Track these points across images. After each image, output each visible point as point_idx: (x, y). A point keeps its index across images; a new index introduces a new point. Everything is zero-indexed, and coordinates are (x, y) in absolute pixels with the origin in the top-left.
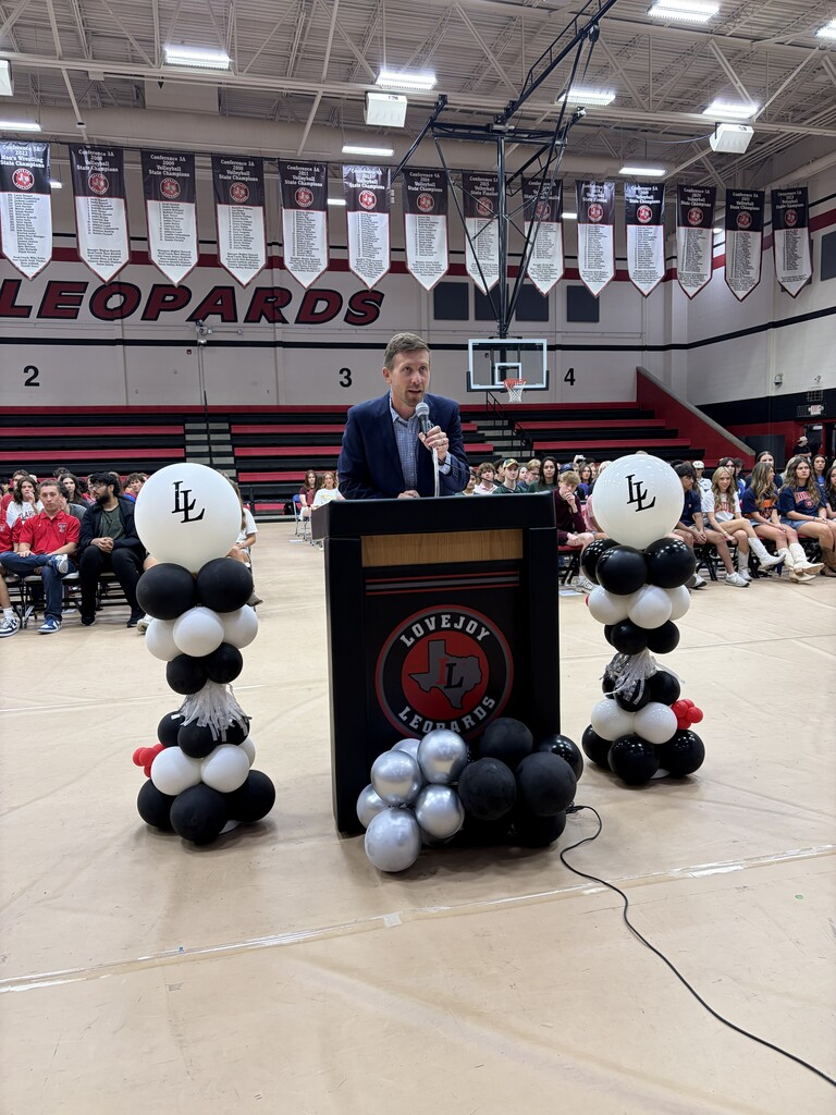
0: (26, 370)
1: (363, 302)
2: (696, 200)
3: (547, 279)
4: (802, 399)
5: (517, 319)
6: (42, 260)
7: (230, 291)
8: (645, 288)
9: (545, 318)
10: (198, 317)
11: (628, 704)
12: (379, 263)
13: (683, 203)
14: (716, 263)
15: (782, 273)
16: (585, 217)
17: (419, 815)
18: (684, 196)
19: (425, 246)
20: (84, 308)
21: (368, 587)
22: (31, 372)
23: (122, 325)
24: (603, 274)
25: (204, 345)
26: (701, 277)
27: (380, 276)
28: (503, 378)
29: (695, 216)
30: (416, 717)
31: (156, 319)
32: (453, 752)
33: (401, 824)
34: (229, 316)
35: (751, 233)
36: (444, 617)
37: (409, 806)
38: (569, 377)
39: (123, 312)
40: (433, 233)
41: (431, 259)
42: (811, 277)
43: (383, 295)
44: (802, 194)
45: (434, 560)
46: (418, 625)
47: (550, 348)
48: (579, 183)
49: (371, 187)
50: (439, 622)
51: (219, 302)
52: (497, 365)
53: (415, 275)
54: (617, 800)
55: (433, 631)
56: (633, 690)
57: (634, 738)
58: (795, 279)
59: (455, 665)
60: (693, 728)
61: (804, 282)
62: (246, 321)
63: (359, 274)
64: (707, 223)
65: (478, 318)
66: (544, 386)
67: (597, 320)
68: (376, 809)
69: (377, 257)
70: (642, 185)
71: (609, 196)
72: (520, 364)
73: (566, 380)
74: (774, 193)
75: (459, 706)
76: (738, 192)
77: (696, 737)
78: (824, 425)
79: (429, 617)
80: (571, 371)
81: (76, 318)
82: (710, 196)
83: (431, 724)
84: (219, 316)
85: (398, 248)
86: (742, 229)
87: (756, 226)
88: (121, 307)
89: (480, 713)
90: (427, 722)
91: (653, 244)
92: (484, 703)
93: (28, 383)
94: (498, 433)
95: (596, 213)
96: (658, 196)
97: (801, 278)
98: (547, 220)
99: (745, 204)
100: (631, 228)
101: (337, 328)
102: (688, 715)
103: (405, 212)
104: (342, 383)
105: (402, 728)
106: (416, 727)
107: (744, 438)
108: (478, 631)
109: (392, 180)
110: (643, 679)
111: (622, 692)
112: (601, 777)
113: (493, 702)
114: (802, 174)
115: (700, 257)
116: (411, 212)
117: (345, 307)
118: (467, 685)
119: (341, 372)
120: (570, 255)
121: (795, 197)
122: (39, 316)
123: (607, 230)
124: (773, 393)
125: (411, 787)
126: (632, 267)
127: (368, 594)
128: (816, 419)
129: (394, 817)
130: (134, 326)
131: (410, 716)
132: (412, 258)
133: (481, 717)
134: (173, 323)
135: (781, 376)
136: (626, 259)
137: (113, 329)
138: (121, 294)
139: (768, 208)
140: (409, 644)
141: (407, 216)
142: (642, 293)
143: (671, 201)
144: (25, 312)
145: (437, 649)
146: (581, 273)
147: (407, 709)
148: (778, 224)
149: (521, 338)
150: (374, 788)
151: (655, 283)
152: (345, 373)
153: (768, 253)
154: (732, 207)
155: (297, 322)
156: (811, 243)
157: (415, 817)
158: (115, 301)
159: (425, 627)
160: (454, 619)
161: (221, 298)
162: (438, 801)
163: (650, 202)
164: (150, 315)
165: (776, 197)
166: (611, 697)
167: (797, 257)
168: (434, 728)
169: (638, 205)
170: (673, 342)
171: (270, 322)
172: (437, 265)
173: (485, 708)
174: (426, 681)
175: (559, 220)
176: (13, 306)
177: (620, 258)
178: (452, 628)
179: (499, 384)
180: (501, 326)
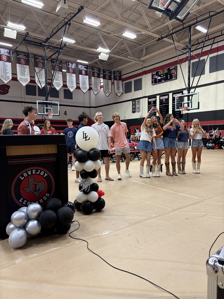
2: (96, 71)
3: (58, 86)
5: (50, 97)
8: (85, 91)
9: (58, 97)
11: (86, 192)
12: (9, 77)
13: (93, 71)
14: (101, 87)
15: (116, 91)
16: (68, 71)
17: (27, 229)
18: (93, 69)
19: (23, 73)
21: (9, 162)
24: (73, 87)
26: (98, 90)
27: (9, 81)
28: (47, 112)
29: (96, 74)
30: (25, 201)
32: (38, 209)
33: (21, 232)
35: (109, 80)
36: (33, 170)
37: (24, 227)
38: (65, 113)
40: (25, 70)
41: (25, 77)
42: (123, 92)
43: (10, 87)
44: (120, 73)
45: (30, 154)
46: (25, 173)
47: (60, 105)
48: (66, 62)
49: (6, 54)
50: (32, 172)
52: (45, 108)
53: (20, 81)
54: (84, 218)
55: (30, 175)
56: (87, 188)
57: (88, 201)
59: (37, 184)
60: (102, 197)
61: (121, 94)
63: (3, 80)
64: (99, 77)
65: (39, 96)
66: (59, 115)
67: (72, 99)
68: (13, 229)
69: (8, 75)
70: (83, 65)
71: (74, 67)
72: (52, 108)
73: (64, 114)
74: (114, 71)
75: (39, 197)
76: (106, 70)
77: (103, 199)
79: (29, 171)
80: (66, 112)
82: (99, 70)
83: (30, 202)
85: (14, 73)
86: (107, 79)
87: (110, 79)
89: (45, 198)
90: (28, 202)
91: (86, 80)
92: (46, 195)
95: (71, 70)
96: (87, 68)
97: (120, 92)
98: (58, 71)
99: (107, 73)
100: (80, 76)
102: (101, 194)
103: (16, 63)
105: (21, 205)
106: (25, 204)
108: (44, 175)
109: (12, 54)
110: (89, 185)
111: (84, 189)
112: (79, 213)
113: (49, 195)
114: (120, 68)
115: (97, 85)
116: (18, 63)
118: (41, 190)
120: (65, 81)
121: (119, 73)
123: (74, 75)
125: (24, 221)
126: (81, 86)
127: (9, 164)
129: (19, 231)
131: (23, 201)
132: (19, 77)
133: (45, 199)
139: (112, 75)
140: (22, 179)
141: (17, 64)
142: (83, 92)
143: (89, 70)
145: (31, 180)
146: (68, 86)
147: (22, 199)
148: (115, 79)
149: (52, 101)
150: (12, 223)
151: (87, 90)
153: (113, 86)
154: (104, 73)
156: (122, 84)
157: (25, 230)
159: (27, 174)
160: (37, 171)
162: (33, 224)
163: (85, 70)
165: (114, 73)
166: (81, 191)
167: (119, 87)
168: (31, 203)
169: (82, 70)
170: (91, 106)
172: (27, 79)
173: (47, 197)
174: (28, 190)
175: (61, 71)
177: (78, 83)
178: (36, 174)
179: (46, 113)
180: (46, 97)
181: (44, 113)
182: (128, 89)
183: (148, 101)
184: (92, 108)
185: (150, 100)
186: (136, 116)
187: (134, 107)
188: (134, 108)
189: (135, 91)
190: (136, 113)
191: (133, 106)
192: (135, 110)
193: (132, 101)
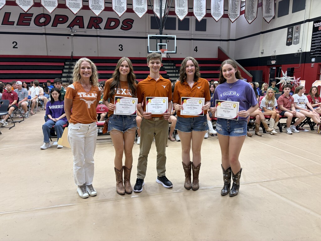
0: (13, 43)
1: (127, 23)
3: (182, 15)
4: (270, 58)
5: (165, 29)
6: (3, 4)
7: (82, 17)
8: (217, 19)
9: (188, 29)
10: (71, 26)
12: (123, 8)
14: (242, 13)
15: (265, 14)
19: (139, 2)
20: (32, 22)
22: (15, 44)
23: (45, 28)
24: (202, 14)
25: (73, 36)
26: (236, 15)
28: (160, 49)
31: (56, 26)
34: (82, 26)
38: (196, 49)
39: (45, 24)
41: (142, 7)
42: (274, 16)
43: (134, 20)
51: (78, 21)
52: (158, 44)
53: (136, 12)
58: (269, 17)
61: (272, 18)
62: (87, 28)
63: (117, 12)
66: (175, 52)
67: (205, 30)
69: (122, 6)
72: (166, 44)
78: (276, 67)
80: (196, 47)
81: (29, 25)
84: (78, 26)
85: (130, 3)
88: (44, 22)
91: (220, 3)
93: (14, 47)
94: (170, 67)
97: (271, 16)
101: (118, 31)
104: (119, 49)
107: (250, 71)
115: (236, 8)
117: (121, 24)
119: (119, 46)
120: (190, 8)
122: (17, 25)
124: (260, 56)
126: (212, 12)
128: (274, 65)
130: (49, 28)
132: (135, 6)
134: (62, 28)
135: (263, 50)
136: (210, 10)
137: (42, 30)
138: (44, 18)
142: (215, 20)
144: (12, 23)
146: (194, 13)
149: (167, 35)
151: (220, 17)
152: (121, 46)
153: (260, 8)
155: (104, 29)
156: (275, 4)
158: (42, 20)
161: (79, 20)
164: (54, 25)
167: (270, 9)
170: (230, 39)
171: (95, 29)
172: (144, 9)
176: (8, 21)
177: (208, 9)
179: (159, 51)
180: (160, 30)
181: (157, 51)
182: (282, 11)
183: (314, 26)
184: (230, 41)
185: (317, 25)
186: (293, 49)
187: (290, 36)
188: (289, 38)
189: (293, 12)
190: (293, 45)
191: (288, 36)
192: (291, 41)
193: (287, 28)
